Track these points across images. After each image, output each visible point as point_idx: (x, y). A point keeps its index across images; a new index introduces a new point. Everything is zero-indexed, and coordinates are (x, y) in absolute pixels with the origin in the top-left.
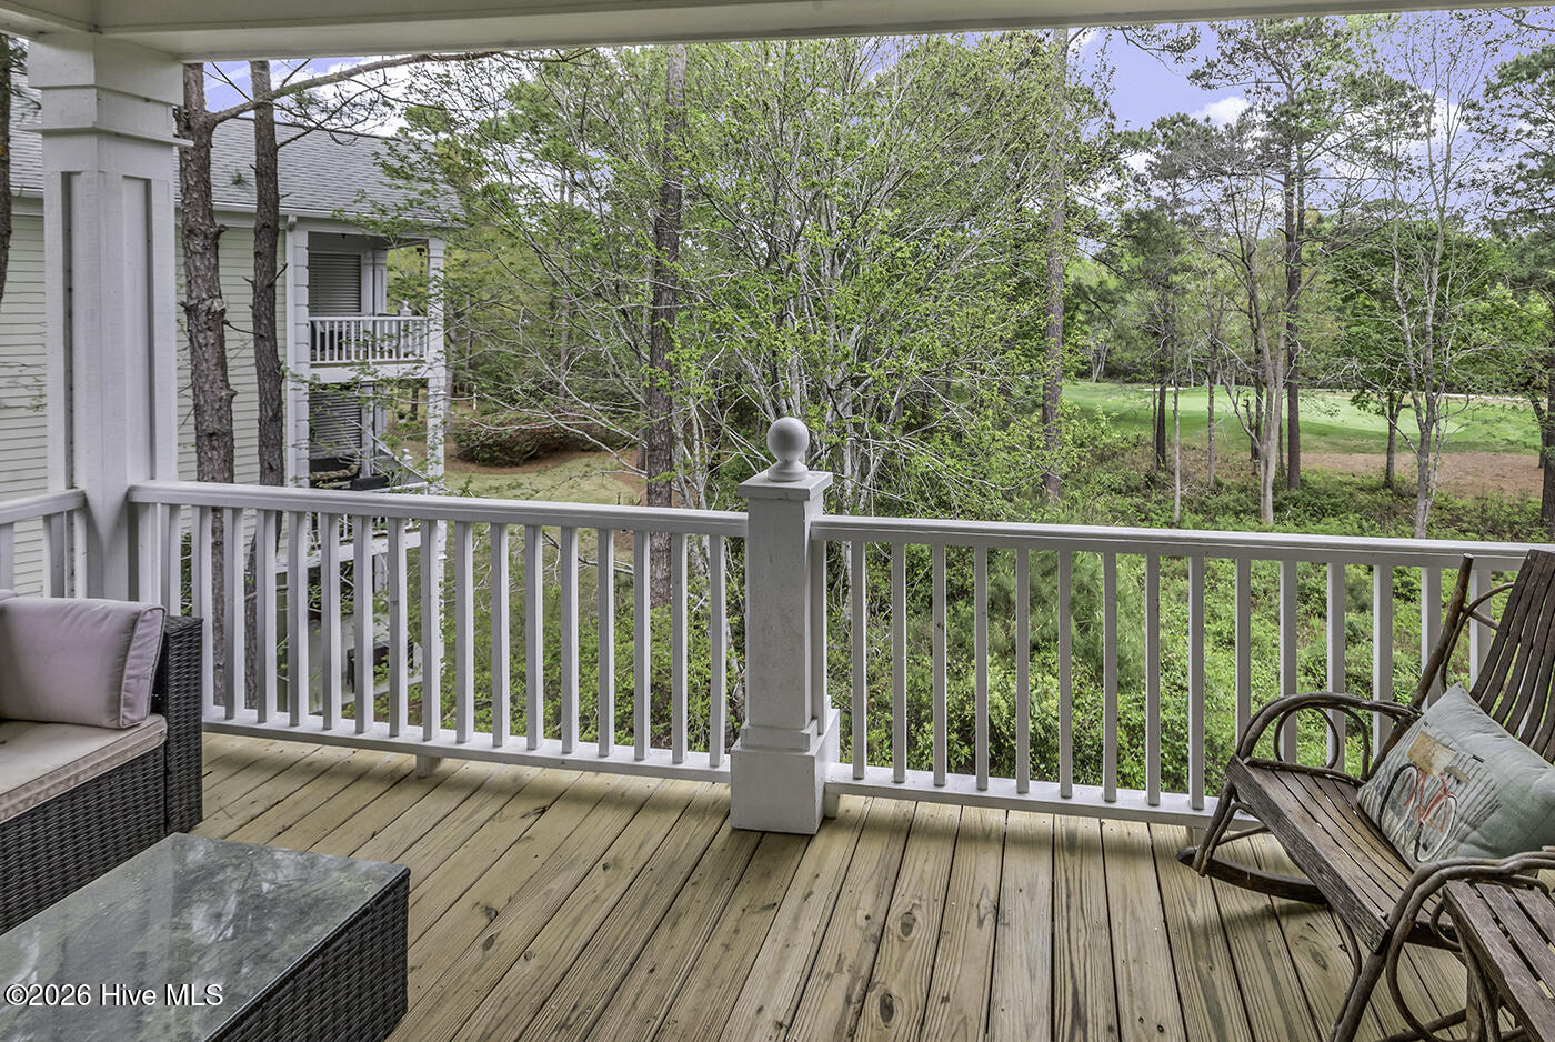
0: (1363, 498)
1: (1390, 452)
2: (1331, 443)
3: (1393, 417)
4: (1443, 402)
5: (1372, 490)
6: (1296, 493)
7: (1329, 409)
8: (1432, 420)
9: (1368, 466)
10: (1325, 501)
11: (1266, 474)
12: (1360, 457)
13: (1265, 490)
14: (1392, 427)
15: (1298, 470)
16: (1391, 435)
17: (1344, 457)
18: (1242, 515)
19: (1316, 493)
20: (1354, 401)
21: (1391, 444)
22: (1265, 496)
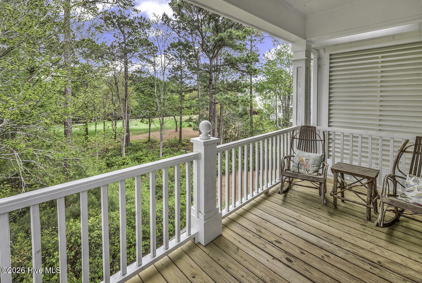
0: (145, 145)
1: (150, 132)
2: (133, 133)
3: (150, 125)
4: (165, 119)
5: (146, 143)
6: (130, 147)
7: (136, 125)
8: (163, 123)
9: (144, 137)
10: (137, 148)
11: (123, 143)
12: (141, 135)
13: (123, 148)
14: (150, 126)
15: (130, 141)
16: (150, 128)
17: (137, 136)
18: (117, 156)
19: (135, 146)
20: (141, 121)
21: (150, 131)
22: (123, 149)
